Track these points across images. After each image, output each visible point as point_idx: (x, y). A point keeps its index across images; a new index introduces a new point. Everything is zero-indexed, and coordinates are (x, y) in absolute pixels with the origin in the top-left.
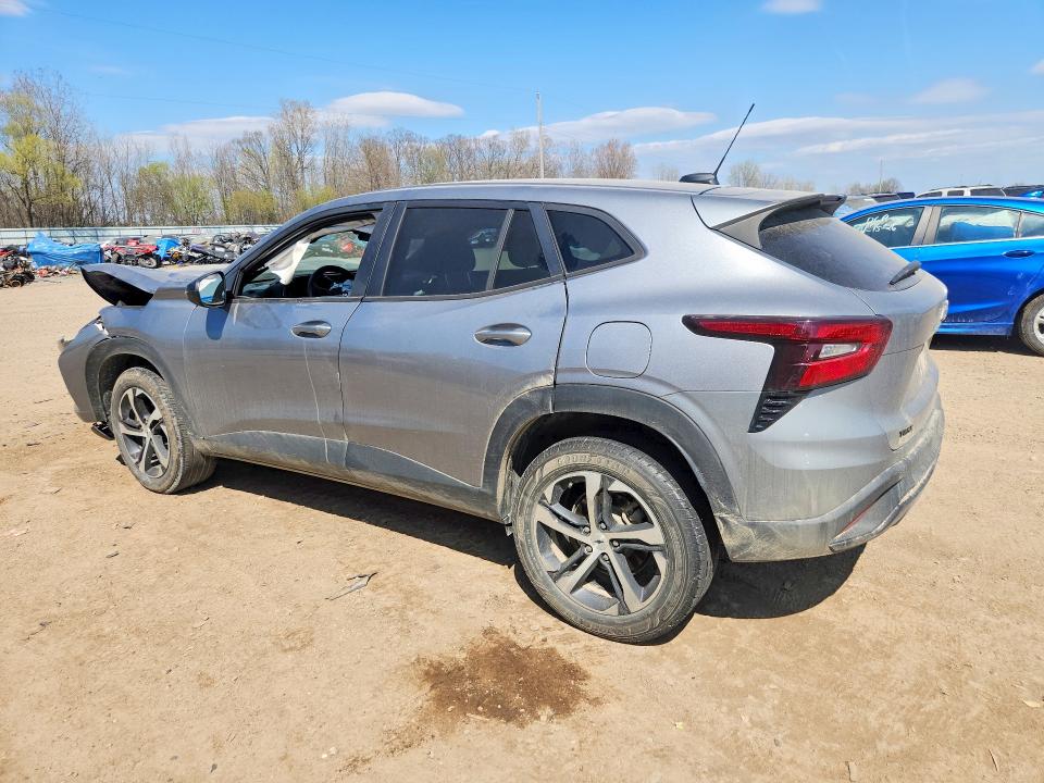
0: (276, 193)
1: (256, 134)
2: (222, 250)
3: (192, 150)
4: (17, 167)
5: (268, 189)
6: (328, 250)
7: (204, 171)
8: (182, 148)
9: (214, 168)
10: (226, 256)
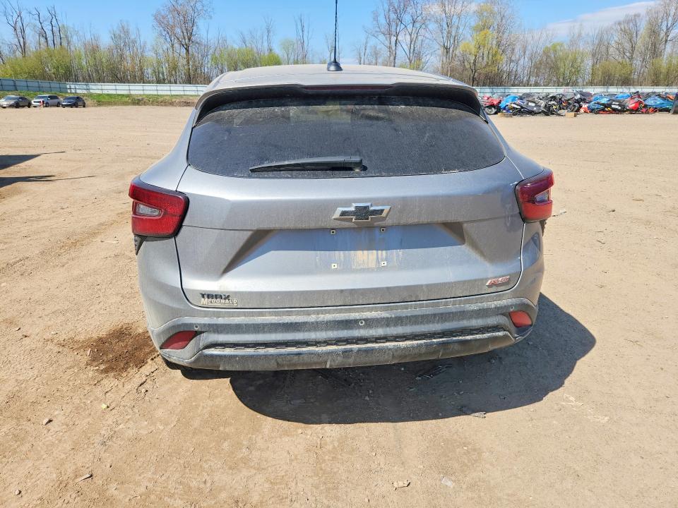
0: (638, 62)
1: (635, 16)
2: (533, 105)
3: (583, 33)
4: (474, 50)
5: (631, 58)
6: (617, 107)
7: (585, 47)
8: (577, 31)
9: (593, 44)
10: (535, 109)
